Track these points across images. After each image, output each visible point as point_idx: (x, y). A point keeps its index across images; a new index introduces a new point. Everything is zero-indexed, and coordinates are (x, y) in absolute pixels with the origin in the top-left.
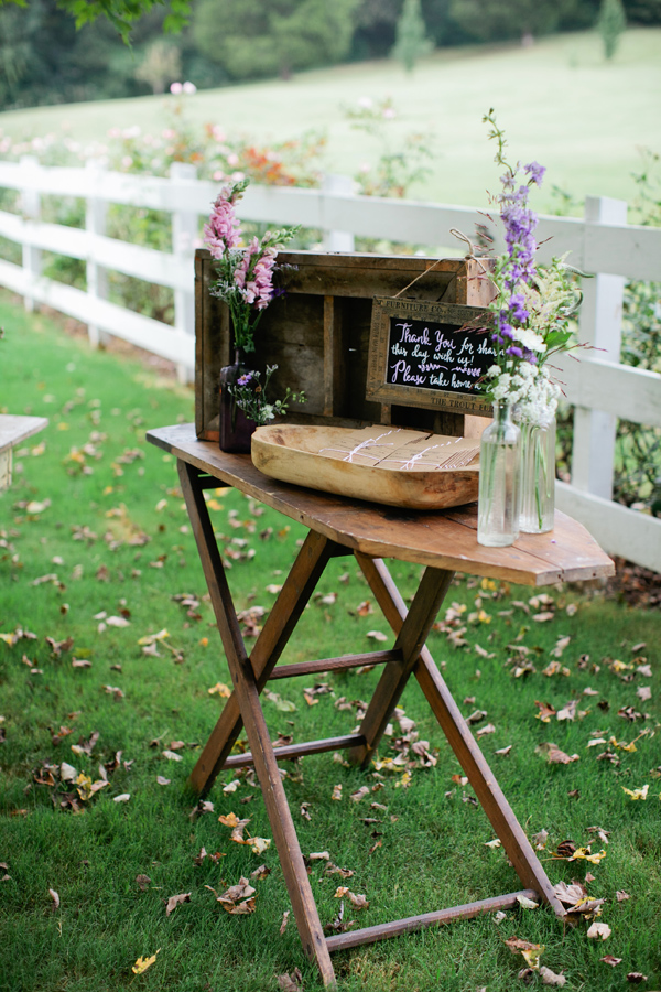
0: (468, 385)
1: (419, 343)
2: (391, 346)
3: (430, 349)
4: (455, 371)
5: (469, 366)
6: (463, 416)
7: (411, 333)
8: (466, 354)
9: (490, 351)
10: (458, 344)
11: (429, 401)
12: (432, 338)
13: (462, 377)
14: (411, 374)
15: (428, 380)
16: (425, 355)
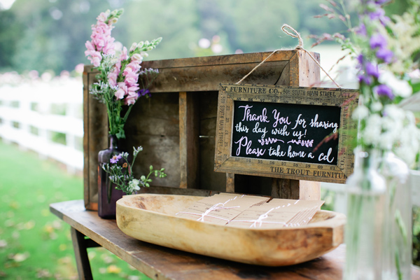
0: (302, 155)
1: (259, 121)
2: (235, 125)
3: (269, 126)
4: (291, 144)
5: (303, 138)
6: (298, 181)
7: (252, 113)
8: (300, 128)
9: (321, 125)
10: (293, 120)
11: (269, 170)
12: (270, 117)
13: (296, 148)
14: (252, 147)
15: (267, 152)
16: (264, 131)
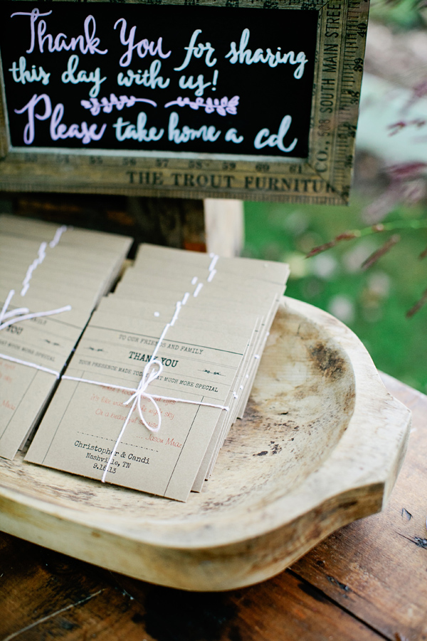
0: (209, 134)
1: (77, 51)
2: (7, 66)
3: (108, 64)
4: (176, 108)
5: (208, 94)
7: (52, 30)
8: (197, 67)
9: (258, 57)
10: (176, 47)
11: (123, 179)
12: (109, 38)
13: (192, 118)
14: (67, 121)
15: (111, 132)
16: (96, 78)
